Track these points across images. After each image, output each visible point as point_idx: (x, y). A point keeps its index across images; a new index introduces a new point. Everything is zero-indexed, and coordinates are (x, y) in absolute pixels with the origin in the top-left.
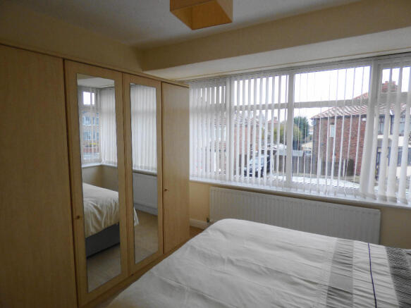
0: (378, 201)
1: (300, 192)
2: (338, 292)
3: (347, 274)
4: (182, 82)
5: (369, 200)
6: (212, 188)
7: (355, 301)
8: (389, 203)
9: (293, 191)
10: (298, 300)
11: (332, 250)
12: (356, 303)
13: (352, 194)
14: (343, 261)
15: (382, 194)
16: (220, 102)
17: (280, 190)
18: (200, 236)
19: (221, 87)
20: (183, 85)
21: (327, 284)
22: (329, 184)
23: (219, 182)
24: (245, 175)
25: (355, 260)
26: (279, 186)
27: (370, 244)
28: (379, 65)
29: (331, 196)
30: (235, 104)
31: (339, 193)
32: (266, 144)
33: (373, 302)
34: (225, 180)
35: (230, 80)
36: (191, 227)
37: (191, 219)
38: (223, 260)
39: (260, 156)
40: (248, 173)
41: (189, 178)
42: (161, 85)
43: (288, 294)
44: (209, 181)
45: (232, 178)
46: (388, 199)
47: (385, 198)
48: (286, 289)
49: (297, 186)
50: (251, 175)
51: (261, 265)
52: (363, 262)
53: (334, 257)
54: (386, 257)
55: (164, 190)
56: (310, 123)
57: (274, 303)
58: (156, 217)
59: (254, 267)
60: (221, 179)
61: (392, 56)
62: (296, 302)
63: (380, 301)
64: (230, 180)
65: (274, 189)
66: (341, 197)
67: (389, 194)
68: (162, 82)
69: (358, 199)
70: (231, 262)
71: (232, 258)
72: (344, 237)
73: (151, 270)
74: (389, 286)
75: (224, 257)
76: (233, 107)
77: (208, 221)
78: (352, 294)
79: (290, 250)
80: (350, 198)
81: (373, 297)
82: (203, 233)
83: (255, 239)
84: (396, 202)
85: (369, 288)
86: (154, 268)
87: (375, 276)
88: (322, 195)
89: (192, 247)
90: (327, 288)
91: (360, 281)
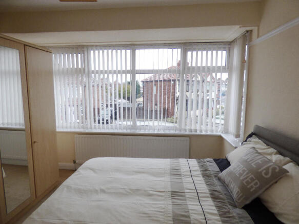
0: (187, 133)
1: (142, 132)
2: (176, 193)
3: (179, 181)
4: (45, 47)
5: (183, 133)
6: (76, 135)
7: (187, 196)
8: (193, 133)
9: (138, 132)
10: (154, 206)
11: (169, 167)
12: (188, 198)
13: (173, 130)
14: (176, 173)
15: (189, 128)
16: (80, 67)
17: (129, 131)
18: (74, 176)
19: (79, 55)
20: (46, 50)
21: (170, 190)
22: (160, 124)
23: (82, 130)
24: (99, 123)
25: (182, 171)
26: (124, 129)
27: (188, 159)
28: (186, 49)
29: (162, 132)
30: (93, 69)
31: (166, 130)
32: (113, 99)
33: (196, 195)
34: (87, 128)
35: (87, 50)
36: (60, 170)
37: (59, 163)
38: (96, 191)
39: (109, 108)
40: (101, 122)
41: (55, 129)
42: (25, 48)
43: (148, 203)
44: (73, 130)
45: (93, 127)
46: (193, 130)
47: (191, 130)
48: (146, 200)
49: (140, 128)
50: (103, 123)
51: (126, 187)
52: (186, 171)
53: (171, 172)
54: (197, 165)
55: (33, 143)
56: (141, 85)
57: (140, 213)
58: (26, 167)
59: (121, 191)
60: (83, 128)
61: (197, 44)
62: (154, 208)
63: (200, 193)
64: (91, 128)
65: (125, 131)
66: (167, 132)
67: (193, 128)
68: (25, 45)
69: (177, 132)
70: (103, 191)
71: (103, 187)
72: (173, 158)
73: (31, 216)
74: (202, 182)
75: (97, 189)
76: (91, 72)
77: (74, 162)
78: (184, 193)
79: (143, 173)
80: (172, 132)
81: (195, 191)
82: (76, 173)
83: (118, 170)
84: (196, 132)
85: (192, 186)
86: (34, 213)
87: (195, 179)
88: (156, 132)
89: (68, 187)
90: (170, 193)
91: (187, 183)
